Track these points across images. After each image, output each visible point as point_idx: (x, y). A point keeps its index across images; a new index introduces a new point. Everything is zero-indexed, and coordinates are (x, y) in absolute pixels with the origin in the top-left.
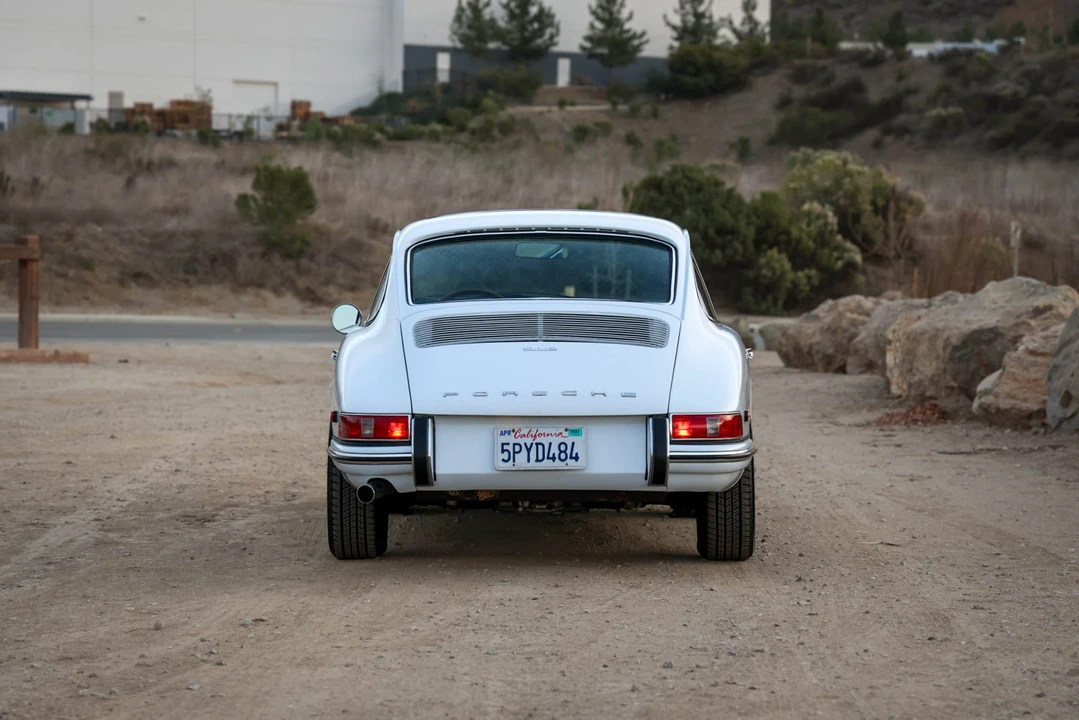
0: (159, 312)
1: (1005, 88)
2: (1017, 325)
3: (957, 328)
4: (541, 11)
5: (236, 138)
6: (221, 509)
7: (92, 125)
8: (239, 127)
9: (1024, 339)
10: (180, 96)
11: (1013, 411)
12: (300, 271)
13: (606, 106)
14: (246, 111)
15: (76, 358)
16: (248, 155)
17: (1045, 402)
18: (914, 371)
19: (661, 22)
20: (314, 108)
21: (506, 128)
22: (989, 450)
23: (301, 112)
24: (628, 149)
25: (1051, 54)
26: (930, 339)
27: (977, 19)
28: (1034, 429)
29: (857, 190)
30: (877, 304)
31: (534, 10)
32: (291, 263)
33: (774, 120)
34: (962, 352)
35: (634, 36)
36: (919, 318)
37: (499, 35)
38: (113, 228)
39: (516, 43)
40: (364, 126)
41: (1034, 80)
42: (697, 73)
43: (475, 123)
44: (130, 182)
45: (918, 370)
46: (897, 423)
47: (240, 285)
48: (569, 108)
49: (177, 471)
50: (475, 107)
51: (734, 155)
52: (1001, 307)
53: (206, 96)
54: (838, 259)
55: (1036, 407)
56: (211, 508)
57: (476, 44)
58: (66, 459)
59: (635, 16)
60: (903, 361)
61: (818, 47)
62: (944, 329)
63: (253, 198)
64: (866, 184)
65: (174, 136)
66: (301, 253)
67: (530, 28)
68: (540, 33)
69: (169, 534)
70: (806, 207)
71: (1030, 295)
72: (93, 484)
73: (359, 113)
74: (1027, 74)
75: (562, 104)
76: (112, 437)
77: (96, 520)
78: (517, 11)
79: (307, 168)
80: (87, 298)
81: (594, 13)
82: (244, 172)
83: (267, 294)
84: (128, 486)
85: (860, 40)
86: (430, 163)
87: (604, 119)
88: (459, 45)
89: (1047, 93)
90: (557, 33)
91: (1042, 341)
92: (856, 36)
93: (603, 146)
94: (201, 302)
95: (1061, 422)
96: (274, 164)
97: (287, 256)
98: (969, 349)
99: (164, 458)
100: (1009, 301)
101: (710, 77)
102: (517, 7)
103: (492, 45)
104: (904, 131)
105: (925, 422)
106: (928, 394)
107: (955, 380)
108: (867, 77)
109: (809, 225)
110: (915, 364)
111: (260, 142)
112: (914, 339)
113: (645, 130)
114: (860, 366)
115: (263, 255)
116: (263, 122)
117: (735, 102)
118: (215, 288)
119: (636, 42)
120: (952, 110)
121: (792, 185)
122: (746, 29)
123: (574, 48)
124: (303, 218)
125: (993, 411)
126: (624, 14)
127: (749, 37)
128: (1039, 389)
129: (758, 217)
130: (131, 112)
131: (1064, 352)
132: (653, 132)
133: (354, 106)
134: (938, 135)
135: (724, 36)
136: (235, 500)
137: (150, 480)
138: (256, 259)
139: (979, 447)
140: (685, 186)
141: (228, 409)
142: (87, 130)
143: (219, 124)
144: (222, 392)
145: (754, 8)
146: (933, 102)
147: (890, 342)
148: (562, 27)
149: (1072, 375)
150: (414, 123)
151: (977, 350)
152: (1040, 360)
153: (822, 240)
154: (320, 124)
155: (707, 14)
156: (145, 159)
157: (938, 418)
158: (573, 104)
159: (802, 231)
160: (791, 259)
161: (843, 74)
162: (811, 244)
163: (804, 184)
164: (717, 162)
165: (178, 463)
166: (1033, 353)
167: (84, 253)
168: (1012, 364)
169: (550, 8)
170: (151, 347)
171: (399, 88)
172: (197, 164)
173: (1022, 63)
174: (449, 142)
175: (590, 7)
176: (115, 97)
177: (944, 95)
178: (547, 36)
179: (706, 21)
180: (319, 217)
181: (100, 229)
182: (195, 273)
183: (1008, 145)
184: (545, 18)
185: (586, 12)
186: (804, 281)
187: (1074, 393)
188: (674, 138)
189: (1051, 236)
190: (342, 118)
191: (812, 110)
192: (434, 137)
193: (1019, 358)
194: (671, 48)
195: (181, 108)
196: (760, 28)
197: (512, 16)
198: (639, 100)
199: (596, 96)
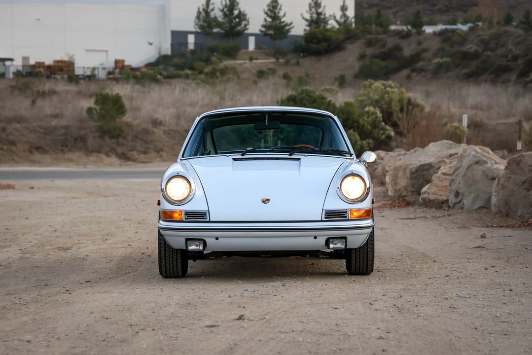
0: (49, 166)
1: (471, 48)
2: (440, 162)
3: (415, 164)
4: (240, 12)
5: (87, 79)
6: (74, 245)
7: (14, 74)
8: (89, 73)
9: (441, 168)
10: (58, 58)
11: (436, 201)
12: (118, 144)
13: (273, 60)
14: (92, 66)
15: (9, 187)
16: (93, 88)
17: (448, 196)
18: (397, 184)
19: (300, 17)
20: (126, 63)
21: (223, 72)
22: (421, 217)
23: (120, 65)
24: (284, 82)
25: (493, 31)
26: (404, 169)
27: (459, 13)
28: (444, 208)
29: (391, 101)
30: (387, 154)
31: (236, 12)
32: (114, 140)
33: (357, 66)
34: (416, 174)
35: (287, 25)
36: (400, 160)
37: (219, 25)
38: (25, 125)
39: (228, 29)
40: (152, 72)
41: (485, 44)
42: (319, 42)
43: (207, 69)
44: (34, 102)
45: (398, 183)
46: (386, 207)
47: (89, 152)
48: (255, 61)
49: (55, 231)
50: (207, 61)
51: (337, 83)
52: (436, 154)
53: (71, 58)
54: (382, 134)
55: (445, 199)
56: (70, 245)
57: (208, 30)
58: (5, 227)
59: (287, 15)
60: (392, 180)
61: (379, 29)
62: (410, 164)
63: (95, 109)
64: (395, 97)
65: (56, 78)
66: (119, 136)
67: (234, 21)
68: (239, 24)
69: (51, 255)
70: (367, 109)
71: (449, 148)
72: (18, 236)
73: (149, 65)
74: (482, 41)
75: (251, 59)
76: (27, 218)
77: (20, 250)
78: (228, 13)
79: (122, 94)
80: (13, 160)
81: (266, 13)
82: (91, 96)
83: (103, 156)
84: (34, 237)
85: (400, 25)
86: (184, 90)
87: (272, 66)
88: (199, 30)
89: (492, 50)
90: (248, 24)
91: (449, 169)
92: (398, 23)
93: (272, 80)
94: (70, 160)
95: (455, 205)
96: (105, 92)
97: (112, 137)
98: (419, 173)
99: (50, 226)
100: (439, 151)
101: (325, 45)
102: (227, 11)
103: (215, 30)
104: (421, 70)
105: (399, 207)
106: (403, 194)
107: (413, 187)
108: (403, 43)
109: (368, 118)
110: (397, 181)
111: (99, 80)
112: (397, 169)
113: (293, 72)
114: (378, 183)
115: (100, 137)
116: (100, 70)
117: (337, 57)
118: (77, 154)
119: (287, 28)
120: (445, 59)
121: (360, 99)
122: (343, 20)
123: (257, 31)
124: (120, 118)
125: (427, 200)
126: (281, 14)
127: (344, 25)
128: (447, 190)
129: (343, 114)
130: (33, 67)
131: (456, 173)
132: (297, 72)
133: (147, 62)
134: (438, 72)
135: (332, 24)
136: (81, 242)
137: (43, 234)
138: (97, 139)
139: (418, 216)
140: (308, 100)
141: (81, 207)
142: (11, 76)
143: (78, 72)
144: (78, 200)
145: (346, 10)
146: (436, 55)
147: (387, 171)
148: (250, 20)
149: (459, 183)
150: (176, 70)
151: (422, 174)
152: (448, 177)
153: (375, 125)
154: (130, 71)
155: (323, 13)
156: (41, 90)
157: (405, 205)
158: (256, 59)
159: (365, 121)
160: (360, 135)
161: (391, 42)
162: (369, 127)
163: (366, 98)
164: (328, 87)
165: (55, 228)
166: (444, 174)
167: (12, 138)
168: (436, 179)
169: (244, 11)
170: (45, 182)
171: (169, 53)
172: (67, 92)
173: (479, 36)
174: (194, 80)
175: (264, 11)
176: (25, 59)
177: (441, 52)
178: (243, 25)
179: (322, 17)
180: (128, 118)
181: (19, 126)
182: (67, 146)
183: (473, 77)
184: (242, 16)
185: (263, 13)
186: (367, 145)
187: (460, 191)
188: (307, 75)
189: (486, 121)
190: (141, 68)
191: (375, 60)
192: (187, 77)
193: (439, 177)
194: (305, 30)
195: (59, 64)
196: (349, 20)
197: (225, 15)
198: (290, 56)
199: (268, 55)
